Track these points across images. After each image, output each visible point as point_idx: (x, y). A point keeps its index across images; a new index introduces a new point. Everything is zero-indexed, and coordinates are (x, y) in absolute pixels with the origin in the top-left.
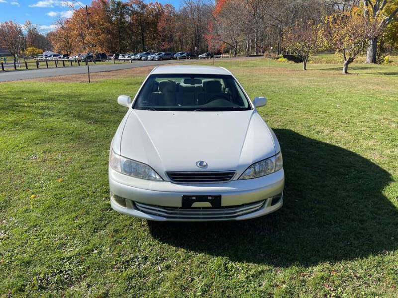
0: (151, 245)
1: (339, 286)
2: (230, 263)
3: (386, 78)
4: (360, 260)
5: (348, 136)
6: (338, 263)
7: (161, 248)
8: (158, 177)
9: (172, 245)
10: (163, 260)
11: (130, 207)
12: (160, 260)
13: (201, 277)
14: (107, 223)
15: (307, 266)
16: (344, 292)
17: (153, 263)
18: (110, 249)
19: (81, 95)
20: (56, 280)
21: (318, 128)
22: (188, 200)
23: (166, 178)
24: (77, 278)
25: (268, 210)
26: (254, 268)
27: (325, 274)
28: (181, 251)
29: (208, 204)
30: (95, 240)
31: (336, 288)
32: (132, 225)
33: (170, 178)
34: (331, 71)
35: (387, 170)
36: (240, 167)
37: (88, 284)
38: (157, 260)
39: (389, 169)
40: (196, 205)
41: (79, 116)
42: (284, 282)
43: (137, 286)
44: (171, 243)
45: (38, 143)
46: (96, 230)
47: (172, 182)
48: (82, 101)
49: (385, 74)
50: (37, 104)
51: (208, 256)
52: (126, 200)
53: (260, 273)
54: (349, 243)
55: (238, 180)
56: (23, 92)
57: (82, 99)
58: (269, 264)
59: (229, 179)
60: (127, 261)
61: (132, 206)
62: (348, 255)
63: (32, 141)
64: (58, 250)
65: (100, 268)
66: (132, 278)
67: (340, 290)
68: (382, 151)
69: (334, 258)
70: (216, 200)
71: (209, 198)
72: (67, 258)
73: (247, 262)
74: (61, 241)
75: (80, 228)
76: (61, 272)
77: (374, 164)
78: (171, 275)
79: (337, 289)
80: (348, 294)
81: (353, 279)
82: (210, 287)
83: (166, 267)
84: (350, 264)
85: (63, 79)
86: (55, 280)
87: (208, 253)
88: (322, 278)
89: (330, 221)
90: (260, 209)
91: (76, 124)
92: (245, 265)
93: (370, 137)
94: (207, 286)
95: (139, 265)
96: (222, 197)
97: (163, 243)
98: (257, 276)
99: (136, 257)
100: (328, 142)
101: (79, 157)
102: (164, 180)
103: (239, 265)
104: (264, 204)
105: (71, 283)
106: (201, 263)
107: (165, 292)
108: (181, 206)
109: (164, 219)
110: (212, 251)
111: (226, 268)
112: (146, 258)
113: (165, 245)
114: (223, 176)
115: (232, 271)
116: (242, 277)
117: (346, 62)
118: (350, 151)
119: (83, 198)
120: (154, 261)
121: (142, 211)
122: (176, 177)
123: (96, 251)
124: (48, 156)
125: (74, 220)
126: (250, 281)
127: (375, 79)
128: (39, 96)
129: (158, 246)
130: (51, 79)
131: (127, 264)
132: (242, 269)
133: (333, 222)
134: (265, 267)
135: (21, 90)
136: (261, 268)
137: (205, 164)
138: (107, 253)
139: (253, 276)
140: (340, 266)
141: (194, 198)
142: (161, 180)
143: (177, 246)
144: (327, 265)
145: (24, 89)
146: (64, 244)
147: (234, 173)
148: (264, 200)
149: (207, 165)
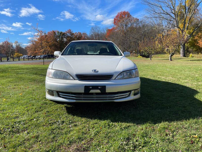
0: (67, 117)
1: (174, 131)
2: (111, 123)
3: (191, 62)
4: (185, 121)
5: (174, 79)
6: (172, 122)
7: (72, 118)
8: (71, 78)
9: (79, 117)
10: (73, 122)
11: (56, 96)
12: (71, 123)
13: (94, 129)
14: (43, 109)
15: (155, 124)
16: (178, 134)
17: (67, 124)
18: (43, 118)
19: (38, 68)
20: (10, 131)
21: (159, 77)
22: (87, 88)
23: (76, 78)
24: (22, 130)
25: (132, 97)
26: (124, 125)
27: (166, 126)
28: (84, 119)
29: (98, 91)
30: (36, 115)
31: (173, 132)
32: (57, 110)
33: (78, 78)
34: (164, 60)
35: (196, 89)
36: (116, 72)
37: (27, 132)
38: (69, 123)
39: (197, 89)
40: (92, 91)
41: (36, 74)
42: (142, 129)
43: (56, 133)
44: (78, 115)
45: (12, 83)
46: (37, 112)
47: (79, 80)
48: (39, 69)
49: (190, 60)
50: (15, 71)
51: (99, 120)
52: (54, 92)
53: (129, 127)
54: (178, 115)
55: (115, 79)
56: (9, 67)
57: (38, 69)
58: (134, 123)
59: (110, 79)
60: (53, 123)
61: (57, 95)
62: (179, 119)
63: (10, 82)
64: (14, 119)
65: (36, 126)
66: (54, 130)
67: (175, 133)
68: (192, 83)
69: (170, 120)
70: (103, 88)
71: (99, 87)
72: (18, 122)
73: (121, 122)
74: (16, 116)
75: (28, 111)
76: (13, 127)
77: (188, 88)
78: (77, 128)
79: (174, 133)
80: (180, 135)
81: (182, 129)
82: (99, 132)
83: (74, 125)
84: (179, 123)
85: (31, 64)
86: (9, 131)
87: (99, 119)
88: (164, 128)
89: (167, 107)
90: (128, 96)
91: (33, 76)
92: (120, 124)
93: (185, 79)
94: (97, 132)
95: (59, 125)
96: (106, 87)
98: (126, 128)
99: (58, 121)
100: (164, 81)
101: (34, 86)
102: (74, 79)
103: (116, 124)
104: (130, 94)
105: (19, 132)
106: (95, 123)
107: (73, 135)
108: (84, 92)
109: (75, 101)
110: (101, 118)
111: (109, 125)
112: (63, 122)
113: (75, 117)
114: (107, 77)
115: (112, 126)
116: (118, 128)
117: (170, 55)
119: (32, 100)
120: (68, 123)
121: (63, 97)
122: (81, 77)
123: (35, 120)
124: (16, 87)
125: (25, 108)
126: (123, 130)
127: (186, 62)
128: (18, 68)
129: (71, 117)
130: (25, 64)
131: (51, 124)
132: (118, 125)
133: (169, 107)
134: (131, 124)
135: (9, 66)
136: (128, 124)
138: (41, 119)
139: (124, 128)
140: (174, 124)
141: (91, 87)
142: (73, 79)
143: (82, 117)
144: (167, 123)
145: (10, 67)
146: (18, 117)
147: (113, 75)
148: (130, 91)
149: (98, 71)
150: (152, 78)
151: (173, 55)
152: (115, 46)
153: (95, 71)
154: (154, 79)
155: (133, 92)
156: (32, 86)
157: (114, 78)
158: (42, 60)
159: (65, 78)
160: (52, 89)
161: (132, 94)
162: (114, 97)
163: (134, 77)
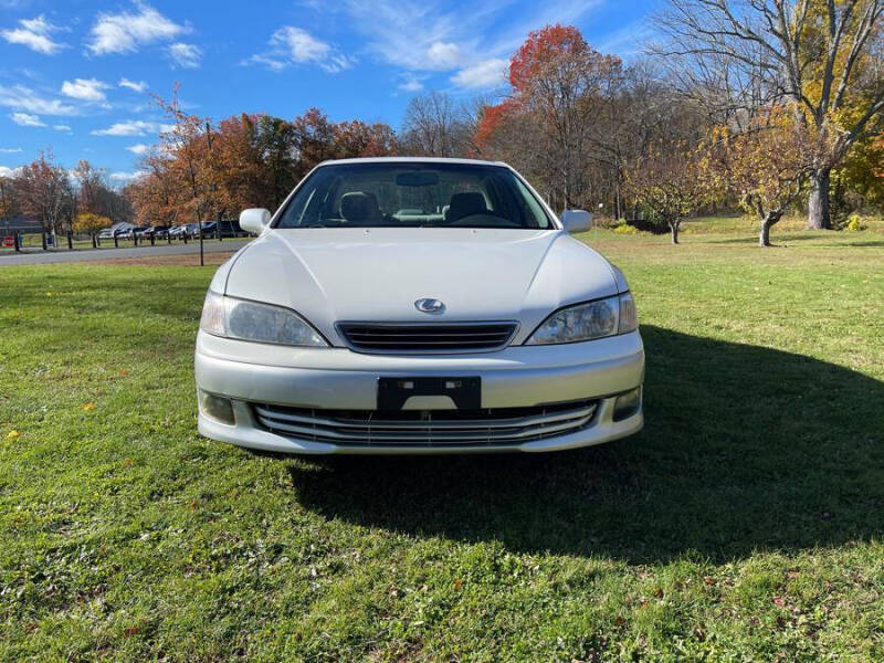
0: (295, 523)
1: (816, 600)
2: (507, 557)
3: (859, 251)
4: (863, 546)
5: (788, 333)
6: (803, 554)
7: (323, 528)
8: (316, 339)
9: (353, 522)
10: (321, 553)
11: (244, 424)
12: (315, 553)
13: (425, 588)
14: (188, 482)
15: (720, 561)
16: (831, 615)
17: (295, 560)
18: (185, 531)
19: (175, 281)
20: (22, 595)
21: (717, 322)
23: (337, 340)
24: (81, 593)
25: (605, 430)
26: (571, 566)
27: (776, 576)
28: (376, 536)
29: (445, 403)
30: (152, 512)
31: (809, 606)
32: (252, 485)
33: (349, 339)
34: (733, 244)
36: (527, 312)
37: (106, 604)
38: (307, 553)
40: (414, 403)
41: (164, 310)
42: (660, 594)
43: (243, 607)
44: (349, 515)
45: (55, 350)
46: (155, 495)
47: (351, 350)
48: (179, 289)
49: (853, 245)
50: (74, 294)
51: (448, 542)
52: (234, 403)
53: (592, 576)
54: (826, 514)
55: (523, 345)
56: (49, 277)
58: (616, 558)
59: (503, 343)
60: (227, 556)
61: (250, 420)
62: (831, 534)
63: (44, 347)
64: (45, 535)
65: (147, 571)
66: (232, 591)
67: (818, 612)
69: (793, 543)
70: (468, 387)
71: (450, 385)
72: (64, 548)
73: (552, 554)
74: (57, 516)
75: (115, 492)
76: (42, 577)
77: (860, 374)
78: (342, 584)
79: (812, 611)
80: (844, 621)
81: (851, 586)
82: (450, 607)
83: (331, 567)
84: (835, 556)
85: (146, 262)
86: (19, 594)
87: (448, 537)
88: (766, 585)
89: (771, 474)
90: (585, 427)
91: (153, 321)
92: (549, 560)
93: (841, 333)
94: (442, 606)
95: (258, 564)
96: (483, 383)
97: (329, 519)
98: (582, 583)
99: (252, 547)
100: (743, 341)
101: (151, 368)
102: (332, 346)
103: (530, 561)
104: (595, 414)
105: (64, 604)
106: (429, 558)
107: (324, 620)
108: (375, 407)
109: (333, 449)
110: (457, 531)
111: (496, 568)
112: (278, 549)
113: (336, 523)
114: (488, 334)
115: (512, 573)
116: (540, 585)
117: (764, 222)
118: (799, 356)
119: (136, 438)
120: (300, 555)
121: (276, 431)
122: (362, 335)
123: (144, 537)
124: (72, 370)
125: (102, 477)
126: (565, 594)
127: (833, 252)
128: (85, 283)
129: (314, 524)
130: (119, 261)
131: (222, 562)
132: (540, 569)
133: (778, 477)
134: (603, 564)
135: (47, 275)
136: (590, 565)
137: (437, 304)
138: (174, 534)
139: (570, 583)
140: (813, 561)
141: (409, 385)
142: (326, 344)
143: (366, 523)
144: (776, 556)
145: (51, 274)
146: (65, 523)
147: (515, 326)
148: (596, 402)
149: (442, 306)
150: (686, 328)
151: (777, 220)
152: (519, 183)
153: (428, 304)
154: (695, 332)
155: (608, 405)
156: (141, 368)
157: (518, 338)
158: (194, 245)
159: (287, 339)
160: (227, 392)
161: (607, 413)
162: (521, 429)
163: (615, 331)
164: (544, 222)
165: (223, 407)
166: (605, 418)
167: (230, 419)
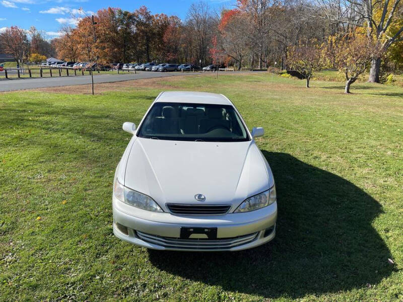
0: (150, 272)
2: (223, 293)
4: (344, 292)
5: (344, 163)
6: (323, 295)
7: (159, 275)
9: (170, 273)
10: (160, 287)
11: (131, 236)
12: (157, 287)
14: (109, 249)
15: (294, 298)
17: (151, 291)
18: (112, 275)
21: (316, 153)
22: (186, 232)
23: (167, 210)
25: (260, 241)
26: (245, 298)
28: (178, 279)
29: (204, 236)
30: (97, 265)
32: (132, 251)
33: (170, 210)
35: (378, 200)
36: (235, 200)
38: (155, 287)
39: (380, 200)
44: (169, 271)
45: (43, 162)
46: (98, 255)
47: (171, 214)
48: (86, 116)
49: (387, 95)
50: (41, 118)
51: (203, 284)
52: (128, 229)
54: (335, 276)
55: (233, 213)
56: (27, 103)
57: (85, 113)
58: (260, 294)
60: (127, 288)
61: (134, 235)
63: (37, 159)
64: (63, 275)
65: (102, 294)
68: (375, 181)
69: (320, 290)
70: (212, 232)
71: (206, 230)
72: (71, 283)
73: (239, 292)
74: (66, 266)
75: (83, 253)
76: (66, 296)
77: (366, 194)
83: (163, 294)
84: (334, 296)
87: (203, 282)
89: (320, 253)
90: (254, 240)
91: (80, 141)
92: (237, 295)
93: (365, 165)
95: (138, 292)
96: (218, 230)
97: (162, 270)
99: (136, 284)
100: (324, 168)
101: (84, 176)
102: (164, 212)
103: (231, 294)
104: (257, 236)
106: (197, 292)
108: (179, 237)
109: (163, 248)
110: (207, 280)
111: (219, 298)
112: (144, 285)
113: (163, 273)
114: (219, 209)
115: (224, 300)
119: (86, 222)
120: (152, 288)
121: (143, 240)
122: (176, 209)
123: (98, 277)
124: (52, 176)
125: (77, 245)
127: (378, 100)
128: (44, 109)
129: (156, 273)
131: (126, 291)
132: (234, 299)
133: (322, 254)
134: (256, 298)
135: (25, 101)
136: (251, 298)
137: (203, 197)
140: (326, 298)
141: (192, 230)
142: (162, 211)
143: (174, 274)
144: (314, 296)
145: (28, 101)
146: (69, 269)
147: (230, 206)
148: (257, 232)
149: (205, 198)
150: (302, 158)
151: (354, 81)
155: (262, 232)
156: (79, 175)
157: (231, 211)
160: (126, 225)
161: (262, 235)
162: (231, 244)
163: (267, 204)
164: (245, 136)
165: (124, 229)
166: (261, 237)
167: (127, 233)
